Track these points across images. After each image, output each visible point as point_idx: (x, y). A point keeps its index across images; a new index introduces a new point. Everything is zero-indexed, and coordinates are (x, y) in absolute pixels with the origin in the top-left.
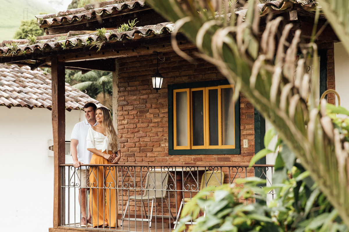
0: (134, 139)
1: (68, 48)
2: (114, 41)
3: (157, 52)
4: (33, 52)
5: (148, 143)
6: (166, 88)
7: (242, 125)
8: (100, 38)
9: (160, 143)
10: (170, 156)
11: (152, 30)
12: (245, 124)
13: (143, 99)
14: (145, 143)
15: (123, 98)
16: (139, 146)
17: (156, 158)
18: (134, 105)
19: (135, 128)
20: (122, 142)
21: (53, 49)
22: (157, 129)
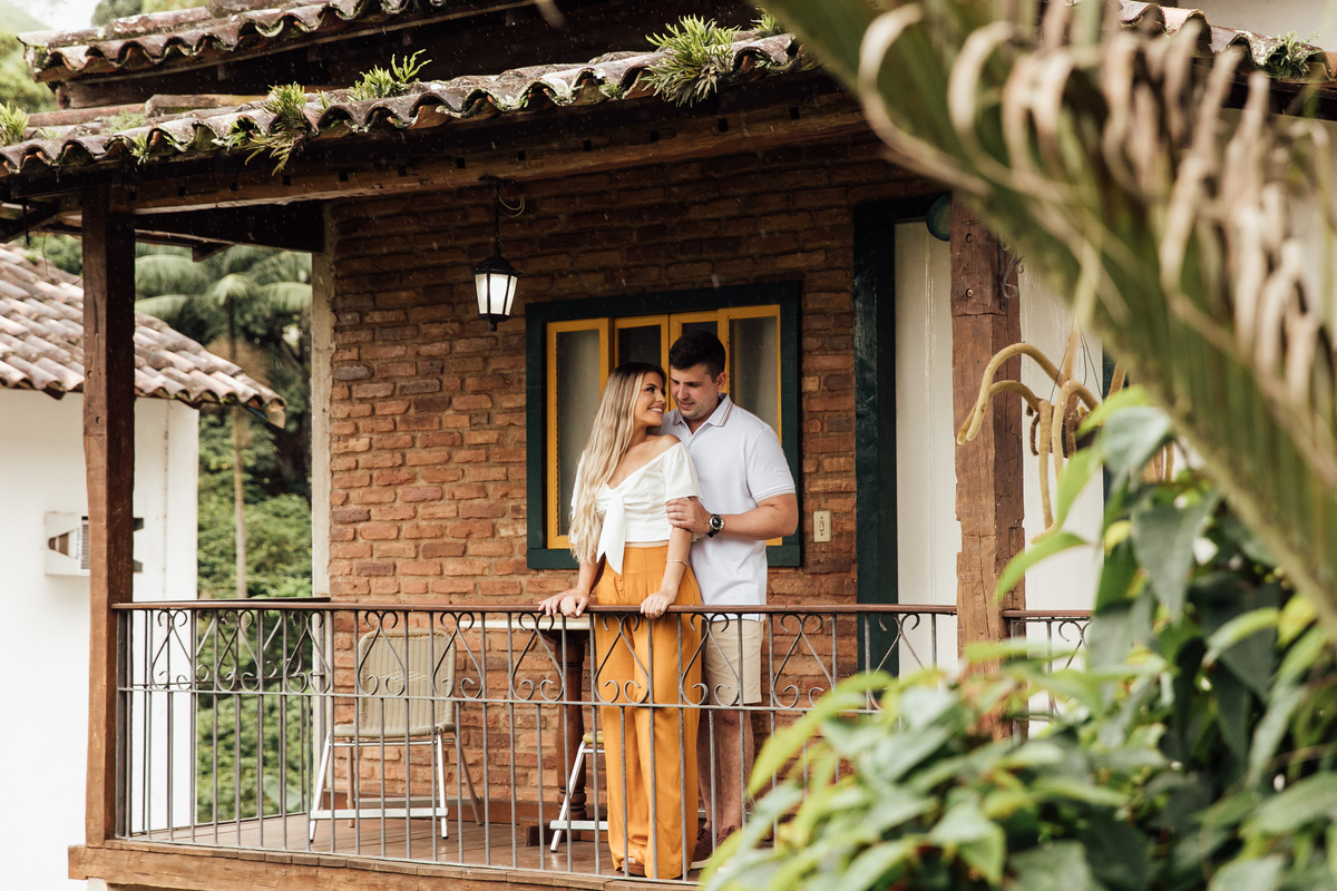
0: (396, 510)
1: (157, 158)
2: (338, 135)
3: (497, 178)
4: (18, 171)
5: (449, 524)
6: (521, 316)
7: (810, 458)
8: (285, 120)
9: (494, 525)
10: (533, 572)
11: (487, 94)
12: (822, 453)
13: (431, 358)
14: (439, 522)
15: (353, 354)
16: (414, 536)
17: (478, 579)
18: (397, 380)
19: (400, 465)
20: (349, 520)
21: (99, 160)
22: (483, 470)
